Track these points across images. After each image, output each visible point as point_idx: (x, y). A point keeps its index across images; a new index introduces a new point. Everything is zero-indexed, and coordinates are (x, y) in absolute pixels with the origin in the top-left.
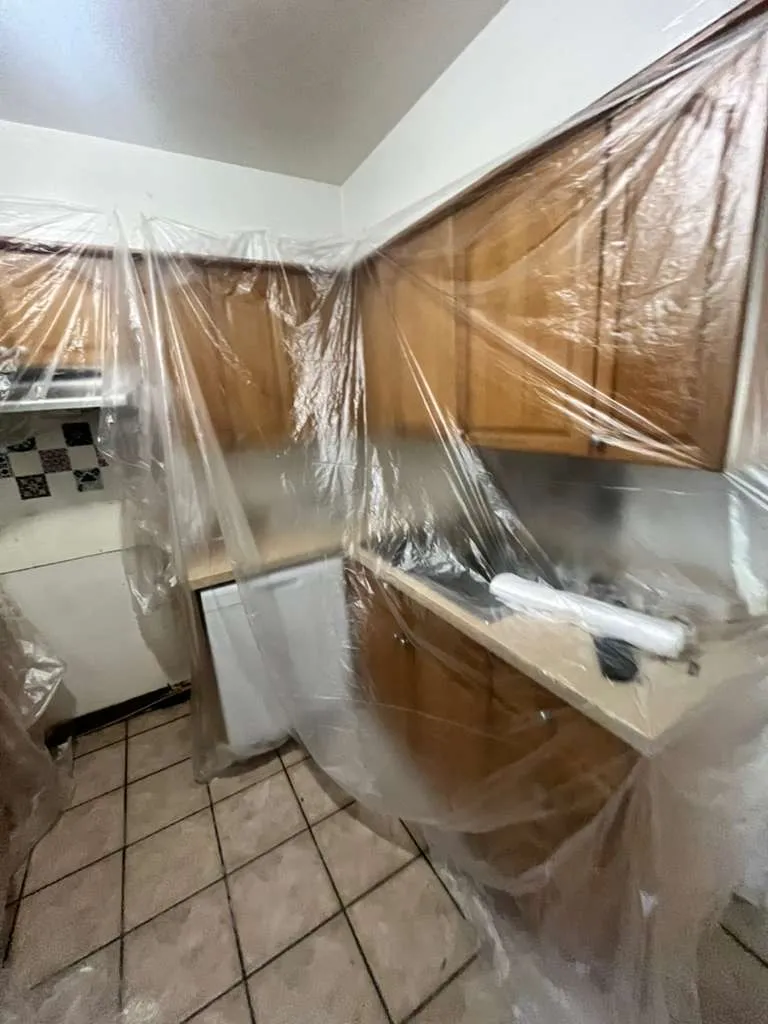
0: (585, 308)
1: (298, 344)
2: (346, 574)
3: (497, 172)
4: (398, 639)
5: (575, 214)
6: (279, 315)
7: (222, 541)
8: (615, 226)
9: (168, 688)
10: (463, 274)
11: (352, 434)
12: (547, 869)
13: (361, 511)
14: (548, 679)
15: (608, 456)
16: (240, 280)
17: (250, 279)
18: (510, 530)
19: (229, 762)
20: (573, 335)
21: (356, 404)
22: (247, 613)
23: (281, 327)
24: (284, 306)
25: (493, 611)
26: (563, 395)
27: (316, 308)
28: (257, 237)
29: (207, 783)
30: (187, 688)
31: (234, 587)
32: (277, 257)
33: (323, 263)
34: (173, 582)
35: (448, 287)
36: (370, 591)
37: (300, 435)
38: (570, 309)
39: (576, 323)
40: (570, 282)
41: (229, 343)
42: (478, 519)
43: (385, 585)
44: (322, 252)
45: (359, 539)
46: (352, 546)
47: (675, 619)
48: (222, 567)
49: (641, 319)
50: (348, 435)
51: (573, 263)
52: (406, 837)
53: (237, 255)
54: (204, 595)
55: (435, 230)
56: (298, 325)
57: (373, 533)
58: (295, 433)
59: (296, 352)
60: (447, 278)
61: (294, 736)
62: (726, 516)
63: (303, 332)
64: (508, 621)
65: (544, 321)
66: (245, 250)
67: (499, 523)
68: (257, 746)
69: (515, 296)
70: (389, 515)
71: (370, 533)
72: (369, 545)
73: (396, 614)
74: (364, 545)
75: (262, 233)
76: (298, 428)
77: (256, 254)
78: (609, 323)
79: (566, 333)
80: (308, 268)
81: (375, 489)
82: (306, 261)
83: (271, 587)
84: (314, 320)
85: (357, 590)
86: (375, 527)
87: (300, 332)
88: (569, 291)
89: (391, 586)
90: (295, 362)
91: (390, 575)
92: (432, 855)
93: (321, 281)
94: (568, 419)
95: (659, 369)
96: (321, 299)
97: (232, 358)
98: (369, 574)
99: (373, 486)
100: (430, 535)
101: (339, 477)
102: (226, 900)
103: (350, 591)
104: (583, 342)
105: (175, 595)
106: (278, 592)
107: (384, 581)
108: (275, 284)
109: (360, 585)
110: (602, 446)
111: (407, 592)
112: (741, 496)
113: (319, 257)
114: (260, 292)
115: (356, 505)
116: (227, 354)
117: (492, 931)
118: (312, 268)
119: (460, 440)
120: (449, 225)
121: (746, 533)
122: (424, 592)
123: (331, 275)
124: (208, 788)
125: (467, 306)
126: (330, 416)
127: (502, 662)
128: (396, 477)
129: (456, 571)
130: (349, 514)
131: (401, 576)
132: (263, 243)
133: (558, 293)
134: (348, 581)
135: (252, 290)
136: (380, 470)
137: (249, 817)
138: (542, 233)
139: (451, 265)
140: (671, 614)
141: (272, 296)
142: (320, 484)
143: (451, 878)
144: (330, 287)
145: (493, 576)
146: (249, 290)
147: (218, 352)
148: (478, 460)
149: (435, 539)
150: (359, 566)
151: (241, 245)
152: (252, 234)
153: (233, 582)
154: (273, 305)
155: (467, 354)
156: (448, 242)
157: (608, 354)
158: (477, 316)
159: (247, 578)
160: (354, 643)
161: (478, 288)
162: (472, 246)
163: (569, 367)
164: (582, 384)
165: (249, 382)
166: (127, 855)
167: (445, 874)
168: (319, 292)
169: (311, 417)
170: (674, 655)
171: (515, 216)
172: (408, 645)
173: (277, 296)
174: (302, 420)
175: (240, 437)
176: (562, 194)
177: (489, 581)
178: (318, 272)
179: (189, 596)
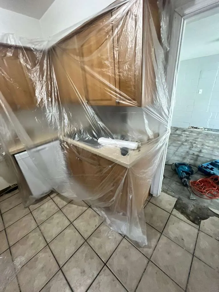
0: (112, 66)
1: (34, 75)
2: (61, 144)
3: (85, 23)
4: (77, 159)
5: (106, 39)
6: (25, 65)
7: (19, 139)
8: (116, 44)
9: (10, 187)
10: (82, 55)
11: (56, 104)
12: (114, 198)
13: (63, 126)
14: (110, 158)
15: (121, 105)
16: (7, 51)
17: (11, 51)
18: (102, 127)
19: (34, 201)
20: (110, 74)
21: (56, 94)
22: (31, 159)
23: (26, 69)
24: (26, 61)
25: (98, 146)
26: (109, 90)
27: (37, 63)
28: (11, 36)
29: (28, 207)
30: (17, 185)
31: (26, 152)
32: (20, 44)
33: (37, 47)
34: (4, 154)
35: (78, 58)
36: (68, 148)
37: (39, 105)
38: (108, 67)
39: (110, 70)
40: (107, 59)
41: (7, 74)
42: (94, 125)
43: (72, 145)
44: (36, 43)
45: (63, 134)
46: (61, 136)
47: (137, 142)
48: (21, 147)
49: (123, 70)
50: (55, 104)
51: (107, 53)
52: (85, 205)
53: (5, 42)
54: (15, 156)
55: (72, 39)
56: (32, 68)
57: (67, 132)
58: (37, 104)
59: (33, 77)
60: (77, 55)
61: (53, 190)
62: (143, 117)
63: (34, 71)
64: (102, 148)
65: (103, 70)
66: (7, 40)
67: (99, 125)
68: (42, 194)
69: (95, 62)
70: (70, 126)
71: (66, 132)
72: (66, 136)
73: (76, 152)
74: (64, 136)
75: (12, 34)
76: (38, 103)
77: (12, 42)
78: (117, 71)
79: (108, 73)
80: (32, 49)
81: (65, 120)
82: (32, 46)
83: (39, 151)
84: (38, 67)
85: (64, 148)
86: (67, 130)
87: (33, 71)
88: (108, 61)
89: (73, 145)
90: (33, 81)
91: (72, 142)
92: (92, 206)
93: (38, 53)
94: (111, 96)
95: (128, 83)
96: (39, 60)
97: (10, 79)
98: (67, 143)
99: (65, 119)
100: (82, 131)
101: (54, 117)
102: (40, 231)
103: (62, 149)
104: (112, 75)
105: (6, 157)
106: (41, 152)
107: (72, 144)
108: (21, 54)
109: (65, 146)
110: (119, 103)
111: (77, 146)
112: (145, 112)
113: (35, 45)
114: (16, 57)
115: (61, 125)
116: (8, 78)
117: (106, 216)
118: (33, 48)
119: (87, 104)
120: (75, 38)
121: (147, 120)
122: (81, 145)
123: (41, 51)
124: (29, 209)
125: (84, 65)
126: (48, 99)
127: (101, 157)
128: (71, 115)
129: (90, 139)
130: (59, 128)
131: (76, 142)
132: (13, 38)
133: (105, 62)
134: (62, 146)
135: (13, 55)
136: (66, 114)
137: (43, 211)
138: (100, 44)
139: (78, 51)
140: (136, 141)
141: (21, 58)
142: (48, 119)
143: (97, 209)
144: (41, 56)
145: (98, 138)
146: (11, 55)
147: (4, 77)
148: (92, 109)
149: (83, 131)
150: (64, 141)
151: (5, 39)
152: (9, 34)
153: (25, 151)
154: (22, 61)
155: (85, 79)
156: (75, 44)
157: (118, 79)
158: (87, 68)
159: (29, 149)
160: (66, 162)
161: (86, 59)
162: (82, 46)
163: (110, 82)
164: (113, 87)
165: (18, 88)
166: (6, 230)
167: (95, 209)
168: (38, 57)
169: (42, 99)
170: (136, 149)
171: (92, 38)
172: (80, 159)
173: (23, 58)
174: (39, 100)
175: (19, 106)
176: (103, 33)
177: (98, 140)
178: (36, 50)
179: (11, 157)
